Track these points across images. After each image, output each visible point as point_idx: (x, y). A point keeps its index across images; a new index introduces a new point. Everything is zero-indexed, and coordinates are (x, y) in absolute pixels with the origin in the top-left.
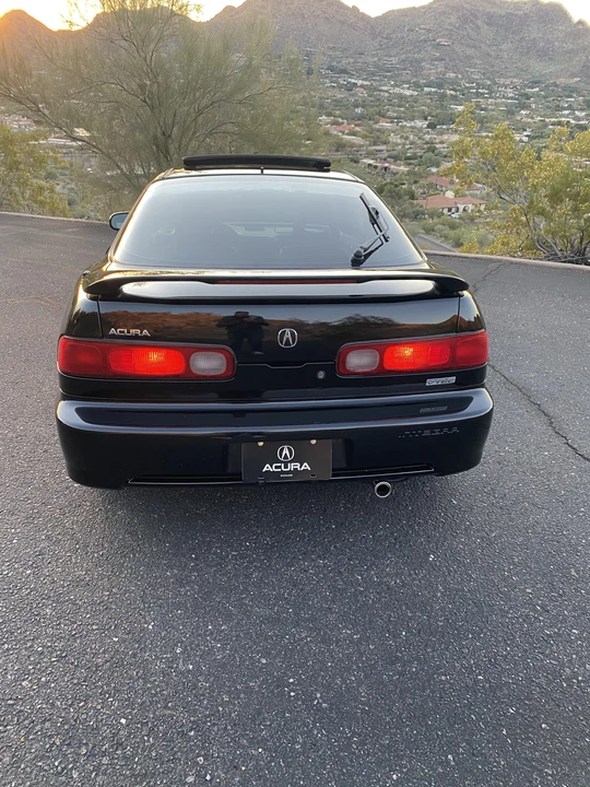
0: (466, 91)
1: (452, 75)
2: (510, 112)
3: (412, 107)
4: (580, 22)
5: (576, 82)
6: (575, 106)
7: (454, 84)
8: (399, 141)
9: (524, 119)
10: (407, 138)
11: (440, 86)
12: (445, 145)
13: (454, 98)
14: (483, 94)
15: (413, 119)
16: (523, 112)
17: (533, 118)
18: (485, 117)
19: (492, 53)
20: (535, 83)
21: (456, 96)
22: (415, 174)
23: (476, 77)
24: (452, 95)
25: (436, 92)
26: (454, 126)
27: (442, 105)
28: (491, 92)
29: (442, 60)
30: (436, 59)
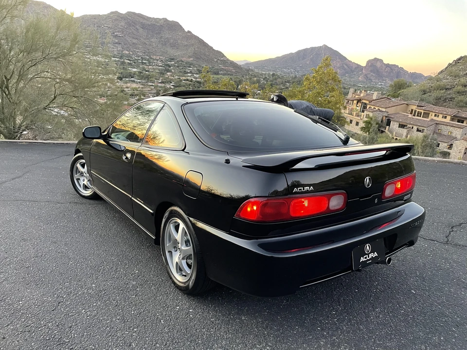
0: (136, 61)
1: (127, 52)
2: (162, 73)
3: (106, 68)
4: (189, 32)
5: (191, 60)
6: (193, 72)
7: (129, 57)
9: (170, 77)
10: (106, 85)
11: (120, 57)
12: (129, 89)
13: (130, 64)
14: (145, 63)
15: (108, 74)
16: (168, 74)
17: (174, 77)
18: (149, 75)
19: (147, 43)
20: (172, 59)
21: (130, 63)
22: (115, 105)
23: (140, 54)
24: (128, 63)
25: (119, 60)
26: (133, 79)
27: (124, 68)
28: (150, 63)
29: (120, 44)
30: (116, 43)
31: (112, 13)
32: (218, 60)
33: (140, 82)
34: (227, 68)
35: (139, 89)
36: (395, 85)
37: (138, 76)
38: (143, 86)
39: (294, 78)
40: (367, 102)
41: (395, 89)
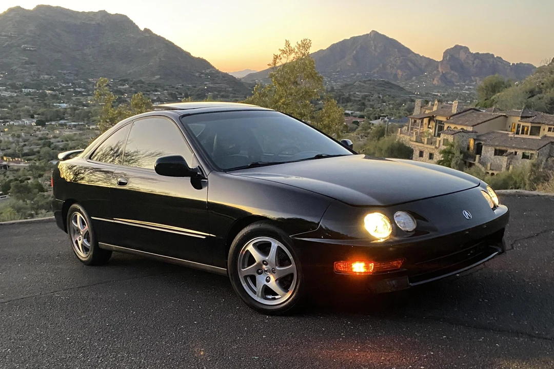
0: (64, 91)
1: (46, 76)
3: (16, 107)
4: (147, 31)
5: (157, 79)
6: (162, 97)
7: (50, 85)
8: (11, 139)
10: (19, 136)
11: (38, 87)
12: (59, 139)
13: (55, 97)
14: (80, 92)
15: (19, 118)
18: (89, 112)
20: (124, 81)
21: (55, 95)
22: (37, 168)
23: (69, 78)
24: (51, 94)
25: (35, 92)
26: (62, 122)
27: (45, 104)
28: (87, 91)
29: (32, 63)
30: (26, 63)
31: (11, 10)
32: (202, 73)
33: (75, 126)
34: (217, 85)
35: (75, 138)
36: (487, 86)
37: (71, 115)
38: (81, 132)
39: (330, 92)
40: (444, 119)
41: (487, 94)
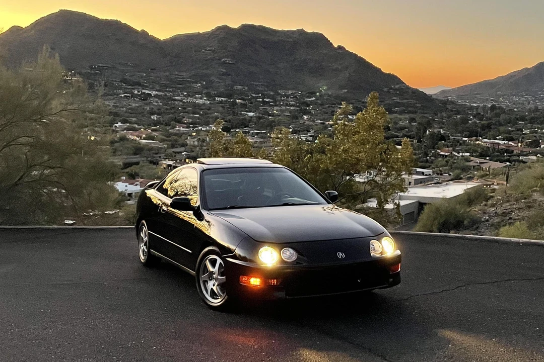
0: (253, 100)
1: (240, 87)
2: (295, 117)
3: (206, 114)
4: (340, 48)
5: (345, 93)
7: (241, 95)
8: (196, 143)
9: (307, 123)
10: (204, 141)
11: (229, 96)
13: (243, 106)
14: (268, 102)
15: (207, 124)
16: (305, 117)
17: (314, 121)
18: (273, 121)
19: (271, 70)
20: (311, 94)
21: (244, 104)
23: (260, 89)
24: (241, 104)
25: (226, 101)
26: (246, 129)
27: (234, 112)
28: (275, 101)
29: (229, 75)
30: (224, 74)
31: (218, 29)
32: (391, 89)
33: (257, 134)
34: (405, 101)
35: (255, 145)
37: (255, 124)
38: (262, 140)
